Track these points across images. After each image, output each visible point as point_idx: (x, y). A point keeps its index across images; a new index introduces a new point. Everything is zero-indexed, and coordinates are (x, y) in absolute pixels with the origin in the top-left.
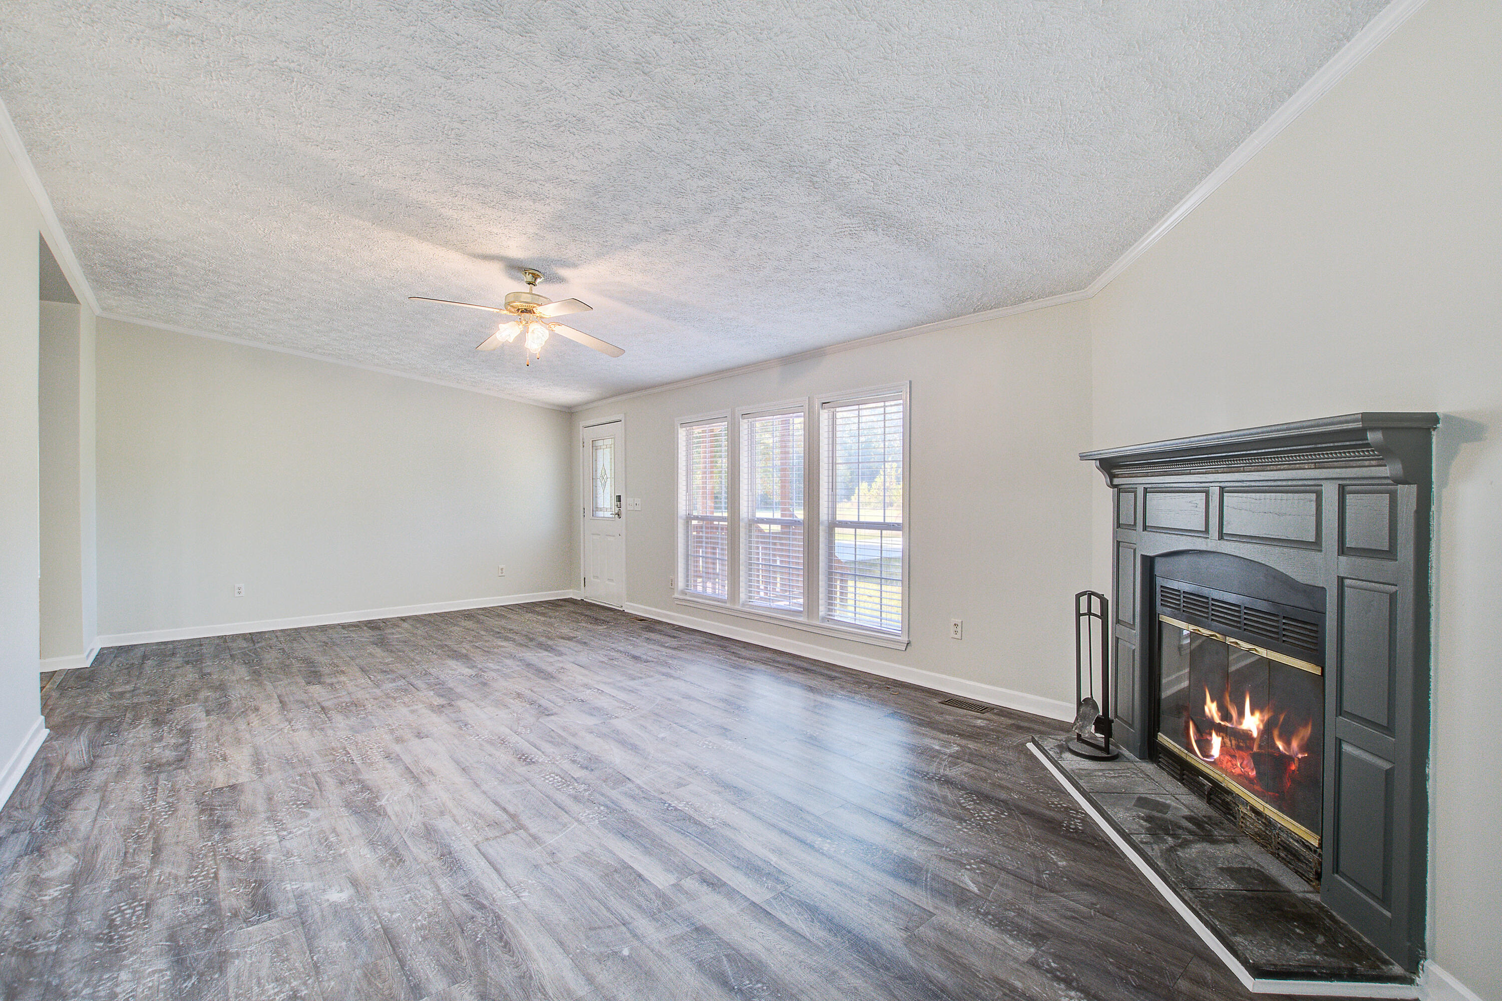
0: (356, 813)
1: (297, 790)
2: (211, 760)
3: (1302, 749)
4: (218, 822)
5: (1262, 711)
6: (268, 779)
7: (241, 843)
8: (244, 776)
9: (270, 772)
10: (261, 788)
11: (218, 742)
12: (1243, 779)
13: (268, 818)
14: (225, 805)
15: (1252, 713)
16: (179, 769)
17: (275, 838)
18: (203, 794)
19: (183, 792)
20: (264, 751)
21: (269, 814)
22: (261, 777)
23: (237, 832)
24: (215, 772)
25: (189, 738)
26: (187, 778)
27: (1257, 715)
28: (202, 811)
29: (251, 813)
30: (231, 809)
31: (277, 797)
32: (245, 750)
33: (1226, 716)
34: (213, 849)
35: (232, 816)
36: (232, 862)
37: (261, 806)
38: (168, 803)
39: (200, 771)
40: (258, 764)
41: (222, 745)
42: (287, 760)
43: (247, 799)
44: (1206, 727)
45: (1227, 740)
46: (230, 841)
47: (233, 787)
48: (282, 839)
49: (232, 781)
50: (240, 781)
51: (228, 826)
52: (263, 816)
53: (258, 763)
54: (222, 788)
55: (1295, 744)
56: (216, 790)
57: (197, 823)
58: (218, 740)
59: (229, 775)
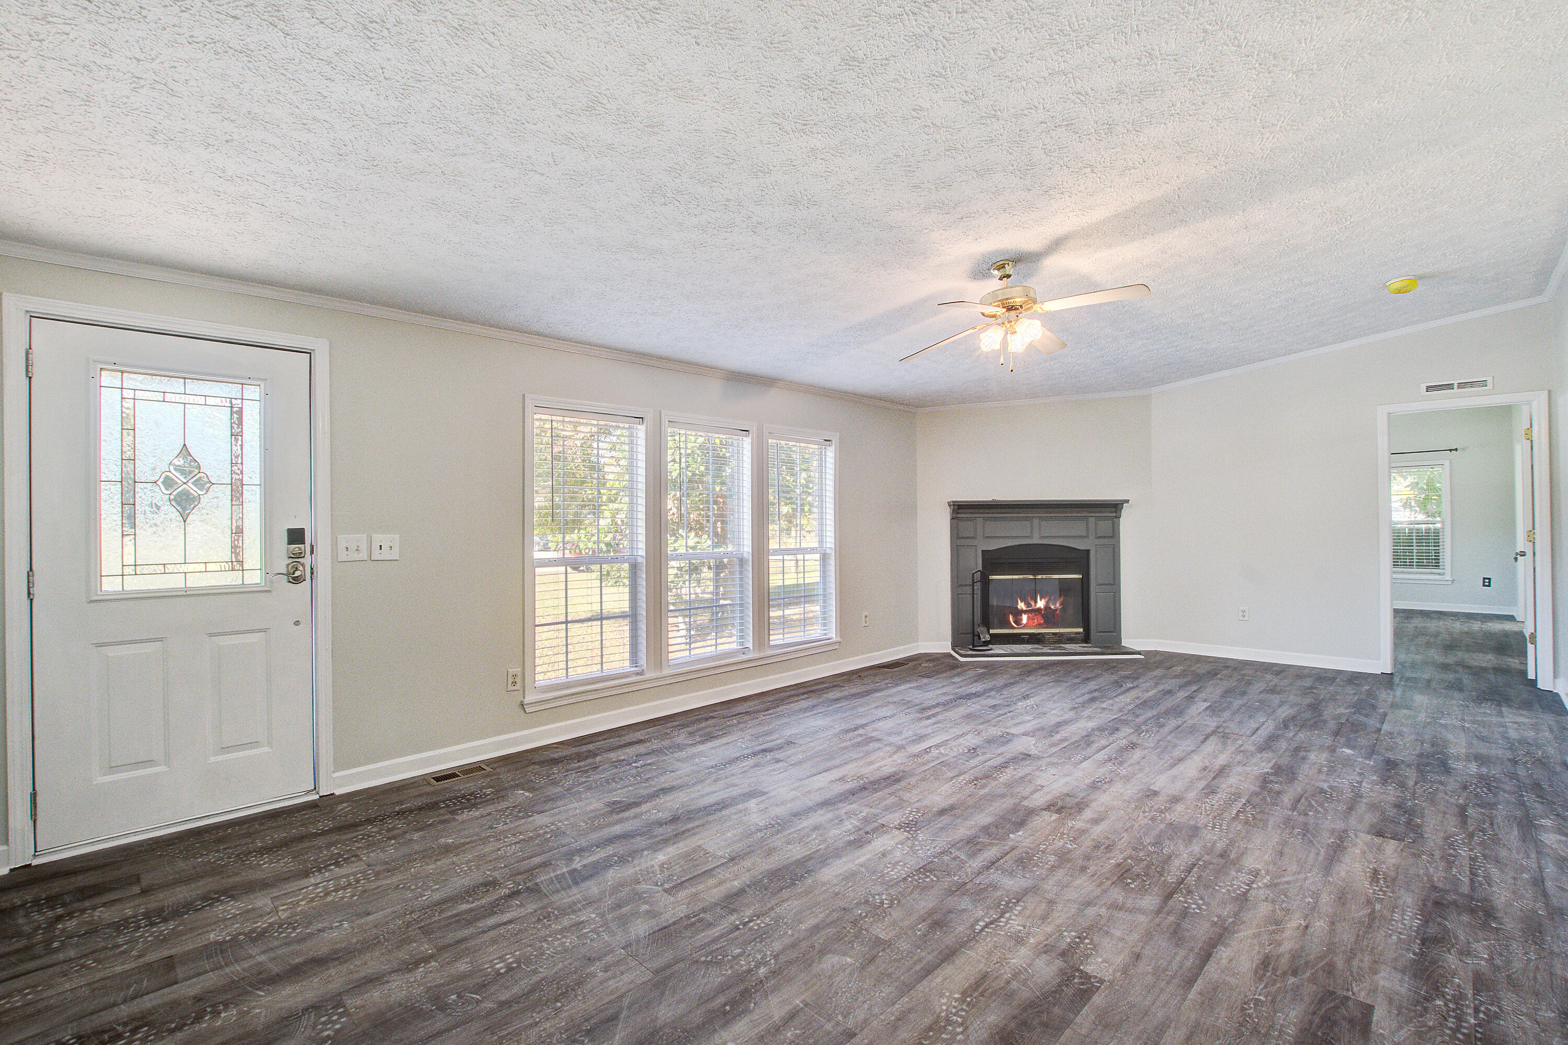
0: (1293, 774)
1: (1321, 805)
2: (1394, 880)
3: (1060, 605)
4: (1405, 812)
5: (1045, 598)
6: (1340, 825)
7: (1391, 792)
8: (1361, 841)
9: (1333, 831)
10: (1353, 821)
11: (1373, 911)
12: (1040, 626)
13: (1361, 797)
14: (1394, 822)
15: (1041, 600)
16: (1441, 890)
17: (1364, 784)
18: (1414, 842)
19: (1437, 854)
20: (1321, 858)
21: (1358, 799)
22: (1345, 831)
23: (1392, 799)
24: (1393, 861)
25: (1422, 954)
26: (1431, 870)
27: (1043, 600)
28: (1419, 826)
29: (1373, 807)
30: (1389, 816)
31: (1342, 807)
32: (1343, 874)
33: (1028, 605)
34: (1414, 797)
35: (1391, 812)
36: (1402, 785)
37: (1362, 808)
38: (1455, 850)
39: (1412, 871)
40: (1339, 846)
41: (1369, 902)
42: (1304, 835)
43: (1371, 818)
44: (1018, 613)
45: (1030, 615)
46: (1399, 797)
47: (1380, 834)
48: (1360, 783)
49: (1377, 840)
50: (1369, 837)
51: (1398, 806)
52: (1364, 800)
53: (1338, 849)
54: (1391, 838)
55: (1058, 605)
56: (1399, 840)
57: (1425, 819)
58: (1372, 916)
59: (1378, 849)
